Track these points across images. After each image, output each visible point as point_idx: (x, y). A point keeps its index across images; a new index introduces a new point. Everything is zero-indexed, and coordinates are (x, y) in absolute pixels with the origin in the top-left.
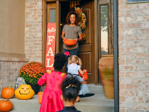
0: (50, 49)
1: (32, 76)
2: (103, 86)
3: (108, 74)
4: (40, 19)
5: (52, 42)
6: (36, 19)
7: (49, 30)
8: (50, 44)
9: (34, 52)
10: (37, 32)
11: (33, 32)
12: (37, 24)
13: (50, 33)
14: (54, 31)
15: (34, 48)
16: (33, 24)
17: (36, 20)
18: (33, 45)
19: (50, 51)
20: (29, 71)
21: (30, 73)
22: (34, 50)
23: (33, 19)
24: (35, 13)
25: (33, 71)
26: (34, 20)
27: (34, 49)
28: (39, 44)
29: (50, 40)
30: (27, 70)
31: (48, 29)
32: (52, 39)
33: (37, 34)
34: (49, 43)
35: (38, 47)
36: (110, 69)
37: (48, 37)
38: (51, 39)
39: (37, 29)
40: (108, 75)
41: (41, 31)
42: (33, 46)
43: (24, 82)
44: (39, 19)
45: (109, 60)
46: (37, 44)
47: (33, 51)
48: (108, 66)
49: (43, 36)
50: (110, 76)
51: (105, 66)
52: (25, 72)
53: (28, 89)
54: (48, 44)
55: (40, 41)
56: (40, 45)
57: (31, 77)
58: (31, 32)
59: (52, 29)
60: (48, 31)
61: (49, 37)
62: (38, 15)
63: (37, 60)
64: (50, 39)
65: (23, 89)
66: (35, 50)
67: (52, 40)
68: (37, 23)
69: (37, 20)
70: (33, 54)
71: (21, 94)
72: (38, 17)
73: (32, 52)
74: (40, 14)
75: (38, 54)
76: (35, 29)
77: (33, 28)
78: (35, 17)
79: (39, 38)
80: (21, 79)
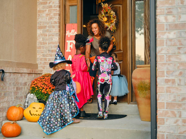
0: (70, 57)
1: (46, 92)
2: (138, 105)
3: (144, 89)
5: (72, 48)
6: (51, 18)
8: (70, 51)
10: (53, 36)
11: (48, 36)
12: (53, 26)
13: (69, 36)
14: (74, 34)
16: (48, 25)
17: (52, 20)
18: (48, 52)
20: (42, 85)
21: (43, 88)
22: (48, 58)
23: (48, 18)
24: (50, 11)
25: (47, 86)
26: (49, 20)
28: (55, 51)
29: (70, 46)
30: (40, 84)
31: (67, 32)
32: (72, 44)
34: (68, 50)
35: (54, 55)
36: (147, 84)
37: (67, 41)
40: (144, 91)
41: (58, 35)
42: (47, 54)
43: (36, 100)
44: (55, 18)
45: (145, 71)
46: (52, 51)
49: (60, 40)
50: (146, 92)
51: (141, 79)
52: (36, 87)
53: (41, 108)
55: (56, 47)
57: (44, 93)
58: (45, 36)
59: (72, 32)
60: (67, 34)
61: (68, 42)
62: (54, 14)
64: (70, 44)
65: (35, 108)
66: (50, 59)
67: (72, 46)
68: (52, 24)
69: (53, 20)
71: (32, 115)
72: (54, 16)
73: (46, 61)
74: (56, 12)
76: (51, 32)
77: (48, 30)
78: (50, 16)
79: (55, 44)
80: (31, 96)
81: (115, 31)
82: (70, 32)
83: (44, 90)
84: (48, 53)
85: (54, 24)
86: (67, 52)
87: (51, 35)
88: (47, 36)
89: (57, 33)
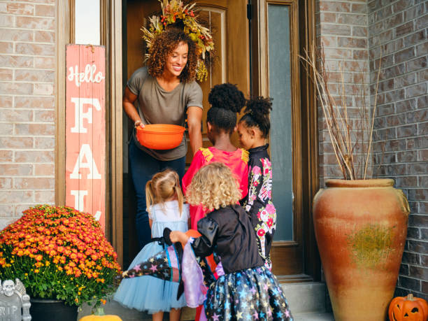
0: (86, 149)
3: (375, 245)
4: (45, 23)
5: (90, 121)
6: (27, 20)
7: (77, 74)
8: (84, 130)
9: (16, 161)
10: (34, 78)
12: (33, 45)
13: (77, 84)
14: (96, 80)
15: (17, 147)
16: (14, 43)
17: (29, 27)
19: (85, 161)
20: (60, 249)
22: (16, 153)
23: (14, 19)
25: (79, 251)
26: (18, 26)
27: (17, 150)
28: (43, 129)
29: (83, 115)
31: (71, 69)
32: (90, 110)
33: (32, 84)
34: (77, 128)
35: (37, 143)
37: (74, 100)
38: (85, 111)
39: (31, 63)
40: (376, 250)
42: (12, 139)
44: (41, 22)
45: (376, 197)
46: (32, 129)
47: (13, 160)
48: (379, 220)
50: (380, 252)
54: (74, 130)
55: (47, 115)
56: (49, 133)
59: (87, 72)
60: (70, 78)
61: (77, 102)
62: (38, 7)
63: (33, 197)
64: (81, 110)
66: (22, 154)
67: (89, 116)
68: (30, 38)
69: (34, 26)
70: (16, 172)
72: (37, 14)
73: (8, 163)
75: (38, 173)
76: (25, 64)
77: (14, 57)
78: (22, 12)
79: (42, 106)
80: (8, 289)
81: (204, 79)
82: (81, 70)
83: (72, 264)
84: (14, 134)
85: (36, 40)
86: (74, 134)
87: (28, 74)
88: (10, 76)
89: (49, 71)
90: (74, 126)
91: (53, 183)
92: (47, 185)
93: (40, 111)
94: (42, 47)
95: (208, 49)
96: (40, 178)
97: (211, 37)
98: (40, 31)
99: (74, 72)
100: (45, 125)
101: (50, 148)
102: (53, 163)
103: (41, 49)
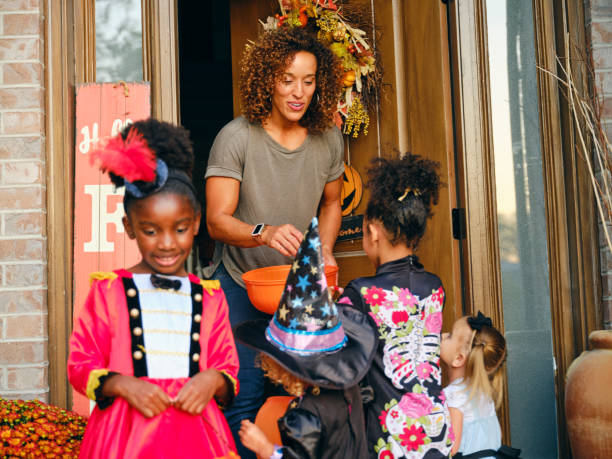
4: (22, 48)
5: (120, 230)
7: (95, 139)
8: (109, 247)
10: (3, 153)
28: (19, 250)
29: (107, 218)
31: (85, 131)
32: (120, 206)
33: (1, 165)
34: (96, 243)
35: (8, 275)
37: (89, 189)
38: (111, 209)
54: (89, 247)
55: (28, 222)
56: (32, 256)
60: (83, 147)
61: (95, 193)
64: (104, 208)
67: (118, 218)
75: (12, 333)
79: (17, 204)
86: (90, 254)
89: (29, 138)
90: (89, 239)
91: (40, 351)
92: (29, 356)
93: (15, 215)
94: (15, 92)
95: (365, 70)
96: (17, 343)
97: (367, 47)
98: (11, 64)
99: (91, 137)
100: (24, 240)
101: (34, 284)
102: (41, 313)
103: (15, 97)
